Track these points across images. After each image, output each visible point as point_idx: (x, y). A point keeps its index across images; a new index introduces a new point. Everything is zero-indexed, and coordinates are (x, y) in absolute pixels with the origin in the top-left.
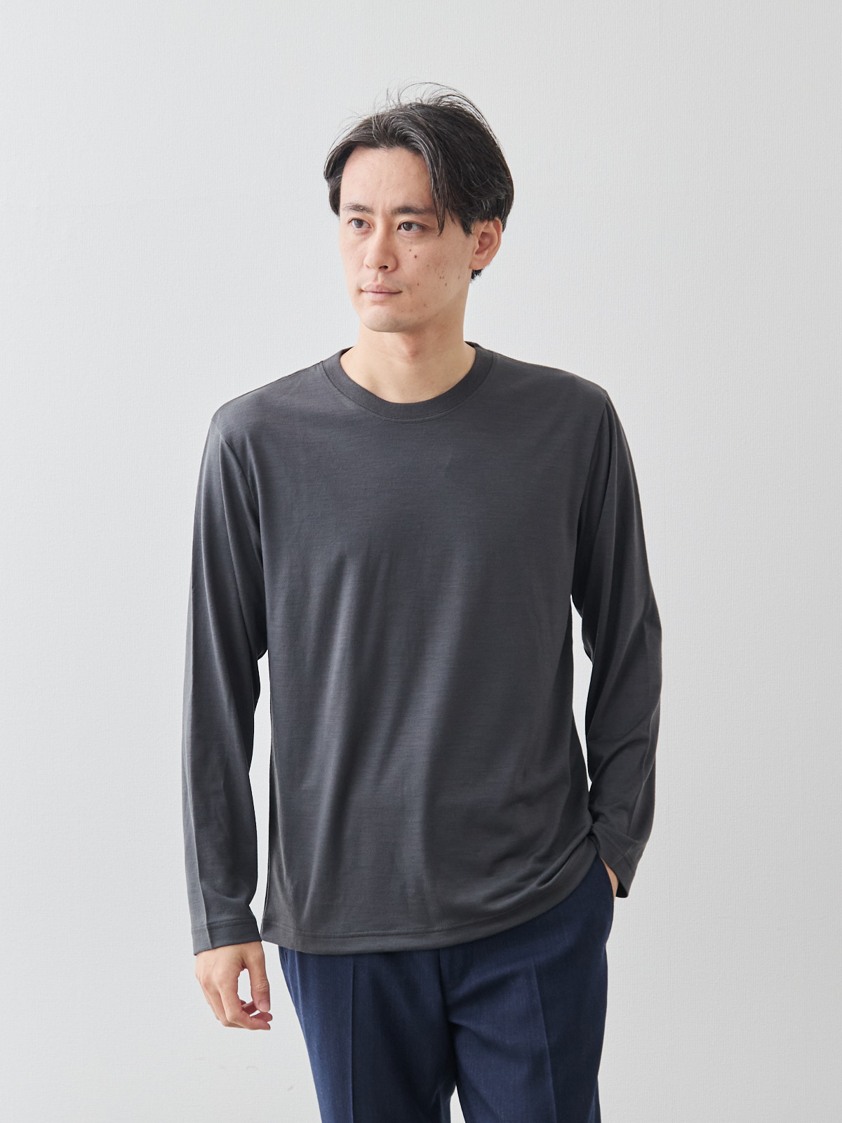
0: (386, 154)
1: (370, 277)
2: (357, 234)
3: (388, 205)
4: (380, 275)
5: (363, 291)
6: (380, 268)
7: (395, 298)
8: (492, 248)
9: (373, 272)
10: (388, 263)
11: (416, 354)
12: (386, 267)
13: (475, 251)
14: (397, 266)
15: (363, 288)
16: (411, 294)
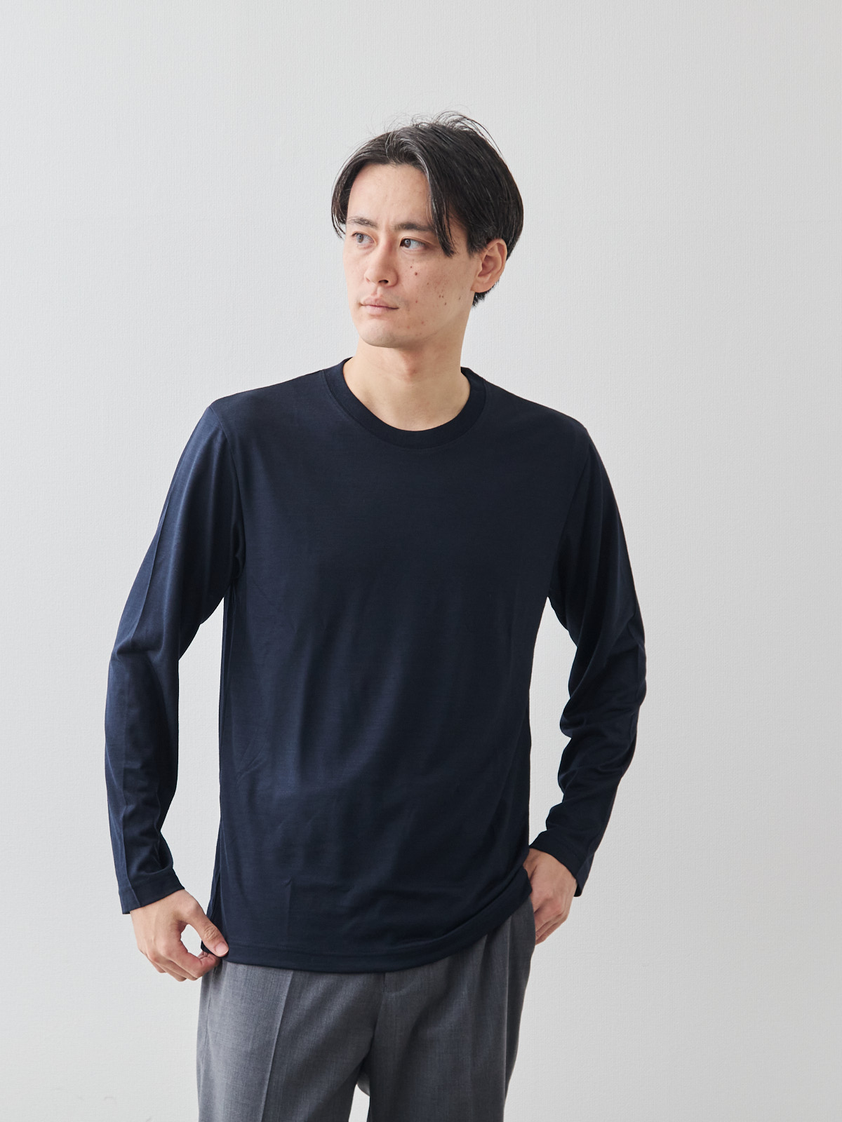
0: (394, 170)
1: (370, 291)
2: (360, 249)
3: (392, 220)
4: (380, 289)
5: (362, 305)
6: (380, 282)
7: (392, 312)
8: (495, 271)
9: (373, 285)
10: (388, 277)
11: (414, 372)
12: (386, 282)
13: (478, 273)
14: (398, 280)
15: (362, 303)
16: (409, 310)
